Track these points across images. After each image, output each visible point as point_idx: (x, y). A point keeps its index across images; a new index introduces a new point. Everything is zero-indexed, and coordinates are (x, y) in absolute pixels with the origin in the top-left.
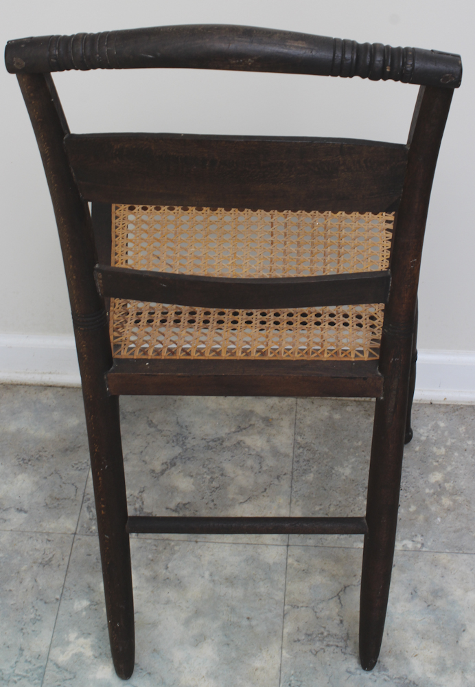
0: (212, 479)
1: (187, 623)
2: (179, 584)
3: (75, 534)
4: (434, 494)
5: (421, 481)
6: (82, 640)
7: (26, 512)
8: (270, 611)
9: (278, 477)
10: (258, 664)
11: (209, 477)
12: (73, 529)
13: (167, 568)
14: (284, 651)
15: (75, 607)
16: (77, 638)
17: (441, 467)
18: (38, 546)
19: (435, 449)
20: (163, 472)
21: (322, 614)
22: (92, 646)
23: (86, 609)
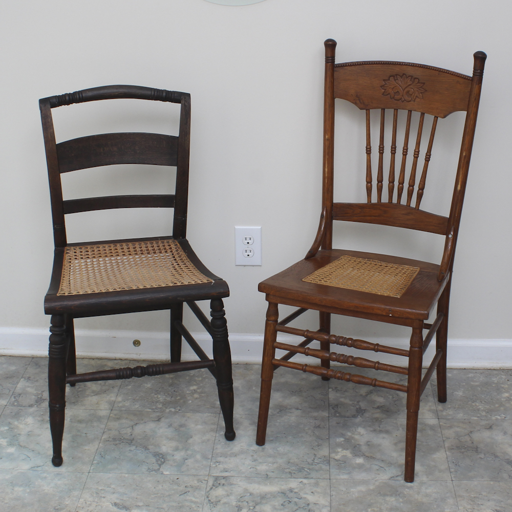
0: (393, 398)
1: (396, 444)
2: (387, 432)
3: (329, 417)
4: (506, 400)
5: (499, 397)
6: (345, 451)
7: (300, 410)
8: (436, 440)
9: (427, 396)
10: (434, 456)
11: (391, 397)
12: (327, 415)
13: (380, 427)
14: (447, 453)
15: (337, 441)
16: (342, 450)
17: (507, 392)
18: (311, 421)
19: (502, 386)
20: (367, 395)
21: (462, 440)
22: (351, 453)
23: (343, 441)
